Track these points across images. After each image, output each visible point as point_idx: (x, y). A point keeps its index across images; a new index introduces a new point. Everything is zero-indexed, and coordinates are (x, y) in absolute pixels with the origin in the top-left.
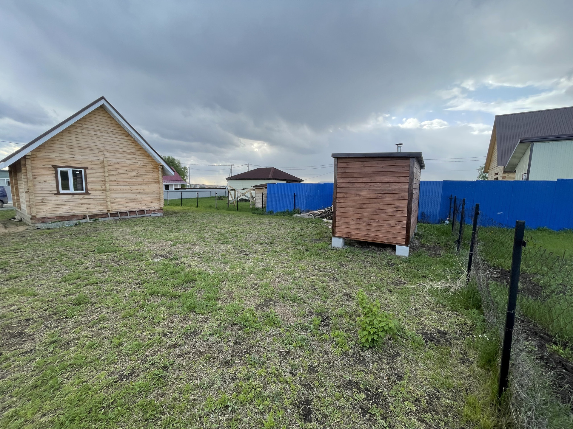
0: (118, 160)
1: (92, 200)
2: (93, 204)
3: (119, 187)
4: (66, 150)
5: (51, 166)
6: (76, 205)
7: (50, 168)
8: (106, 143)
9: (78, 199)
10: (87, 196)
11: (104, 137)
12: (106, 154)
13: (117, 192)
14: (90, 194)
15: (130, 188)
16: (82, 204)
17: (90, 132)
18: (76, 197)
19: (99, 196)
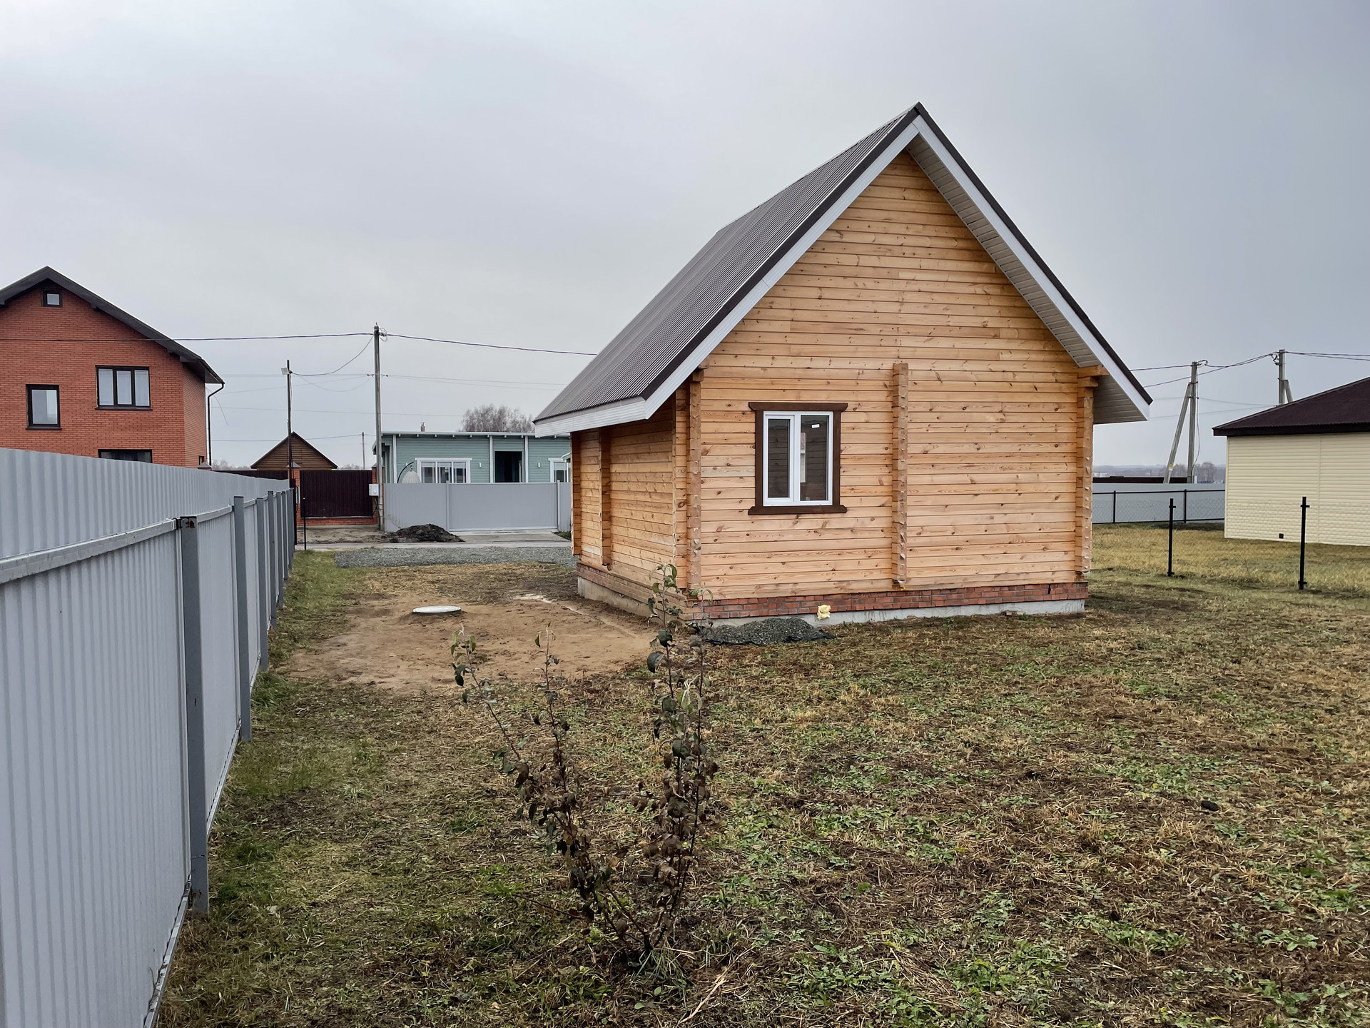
0: (940, 366)
1: (848, 534)
2: (850, 550)
3: (937, 479)
4: (792, 339)
5: (745, 408)
6: (803, 557)
7: (744, 413)
8: (908, 297)
9: (809, 530)
10: (835, 520)
11: (903, 275)
12: (906, 342)
13: (929, 501)
14: (843, 510)
15: (973, 483)
16: (820, 551)
17: (865, 261)
18: (809, 522)
19: (873, 519)
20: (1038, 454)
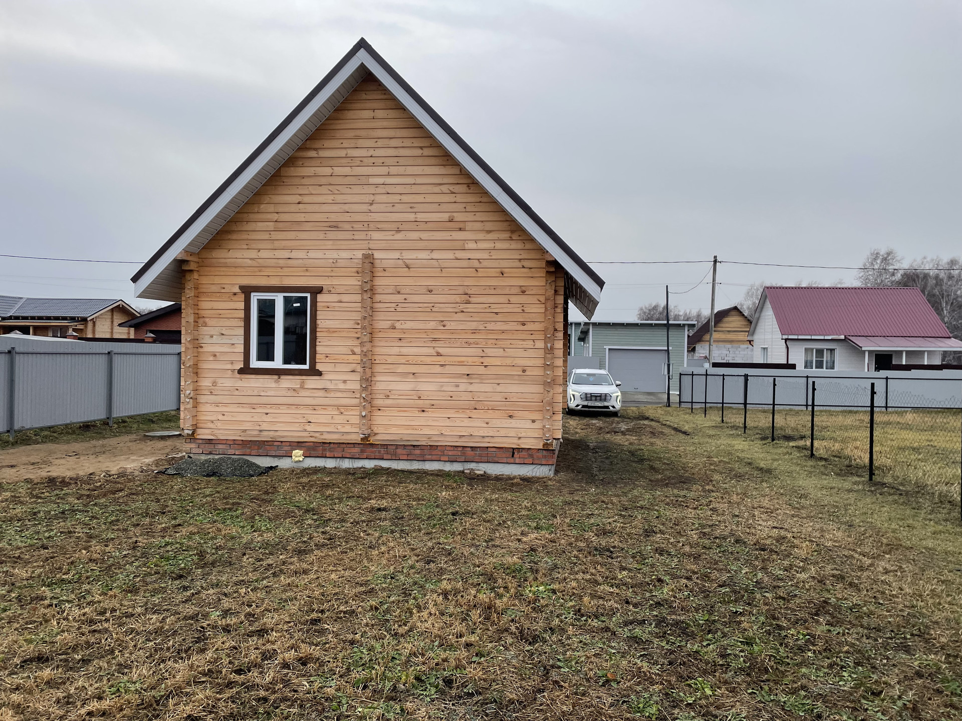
0: (407, 255)
1: (321, 393)
2: (324, 407)
3: (405, 351)
4: (275, 235)
5: (237, 290)
6: (284, 410)
7: (235, 294)
8: (378, 198)
9: (289, 389)
10: (312, 382)
12: (376, 235)
13: (401, 369)
14: (320, 374)
15: (439, 354)
16: (297, 406)
17: (338, 171)
18: (288, 382)
19: (345, 381)
20: (503, 332)
